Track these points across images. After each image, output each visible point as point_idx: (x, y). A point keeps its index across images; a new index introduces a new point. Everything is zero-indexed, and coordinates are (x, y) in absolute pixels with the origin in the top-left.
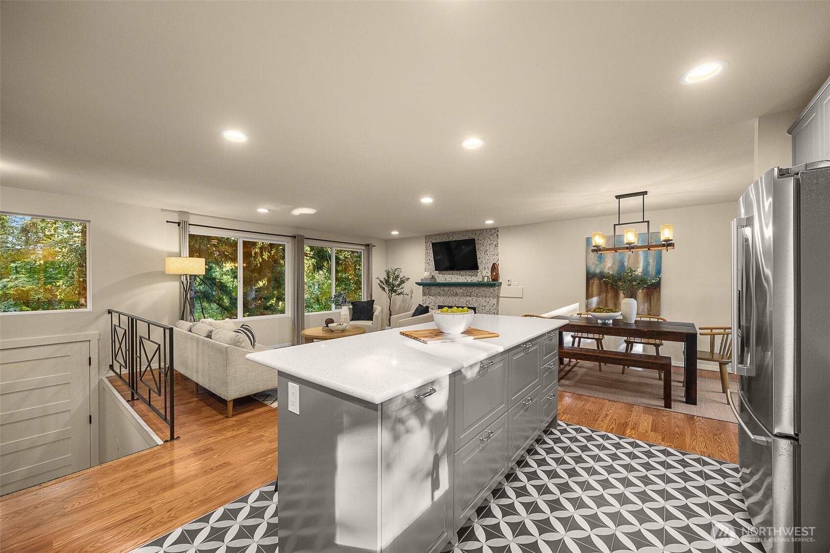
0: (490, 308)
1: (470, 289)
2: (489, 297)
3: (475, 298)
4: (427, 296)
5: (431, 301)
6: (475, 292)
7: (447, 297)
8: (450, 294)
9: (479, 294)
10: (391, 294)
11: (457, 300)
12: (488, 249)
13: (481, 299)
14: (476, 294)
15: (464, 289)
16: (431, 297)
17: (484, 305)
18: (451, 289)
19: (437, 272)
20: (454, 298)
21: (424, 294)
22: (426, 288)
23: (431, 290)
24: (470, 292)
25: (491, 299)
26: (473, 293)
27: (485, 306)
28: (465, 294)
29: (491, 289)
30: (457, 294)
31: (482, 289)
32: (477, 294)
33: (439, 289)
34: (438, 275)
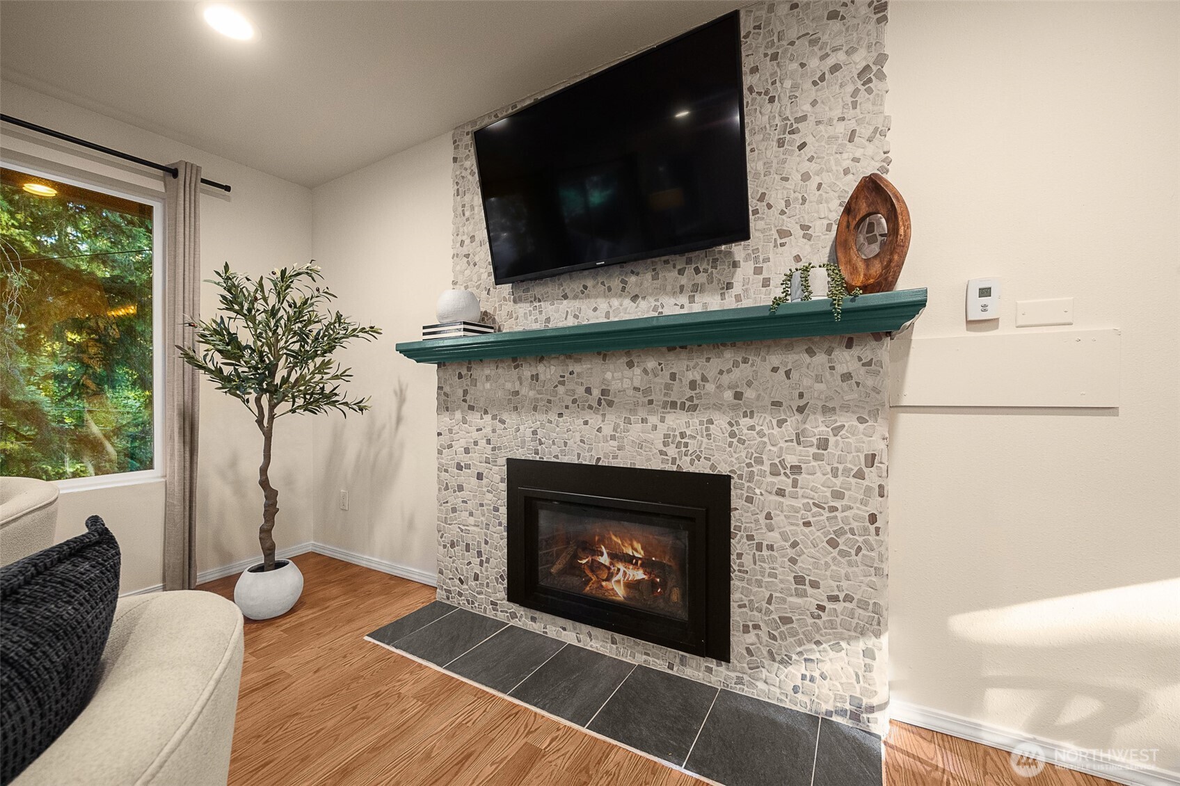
0: (838, 482)
1: (688, 367)
2: (826, 410)
3: (721, 422)
4: (458, 415)
5: (475, 435)
6: (726, 379)
7: (554, 417)
8: (569, 402)
9: (749, 394)
10: (272, 407)
11: (607, 430)
12: (807, 107)
13: (765, 422)
14: (728, 395)
15: (651, 364)
16: (475, 418)
17: (791, 460)
18: (577, 368)
19: (506, 288)
20: (595, 420)
21: (445, 404)
22: (452, 371)
23: (474, 382)
24: (693, 385)
25: (848, 420)
26: (710, 387)
27: (796, 469)
28: (658, 396)
29: (846, 359)
30: (606, 400)
31: (775, 359)
32: (738, 396)
33: (514, 372)
34: (510, 306)
